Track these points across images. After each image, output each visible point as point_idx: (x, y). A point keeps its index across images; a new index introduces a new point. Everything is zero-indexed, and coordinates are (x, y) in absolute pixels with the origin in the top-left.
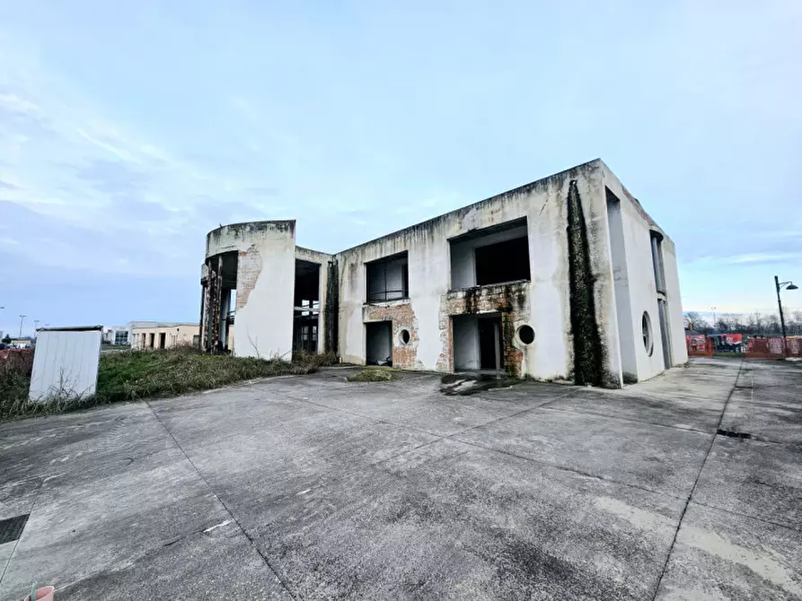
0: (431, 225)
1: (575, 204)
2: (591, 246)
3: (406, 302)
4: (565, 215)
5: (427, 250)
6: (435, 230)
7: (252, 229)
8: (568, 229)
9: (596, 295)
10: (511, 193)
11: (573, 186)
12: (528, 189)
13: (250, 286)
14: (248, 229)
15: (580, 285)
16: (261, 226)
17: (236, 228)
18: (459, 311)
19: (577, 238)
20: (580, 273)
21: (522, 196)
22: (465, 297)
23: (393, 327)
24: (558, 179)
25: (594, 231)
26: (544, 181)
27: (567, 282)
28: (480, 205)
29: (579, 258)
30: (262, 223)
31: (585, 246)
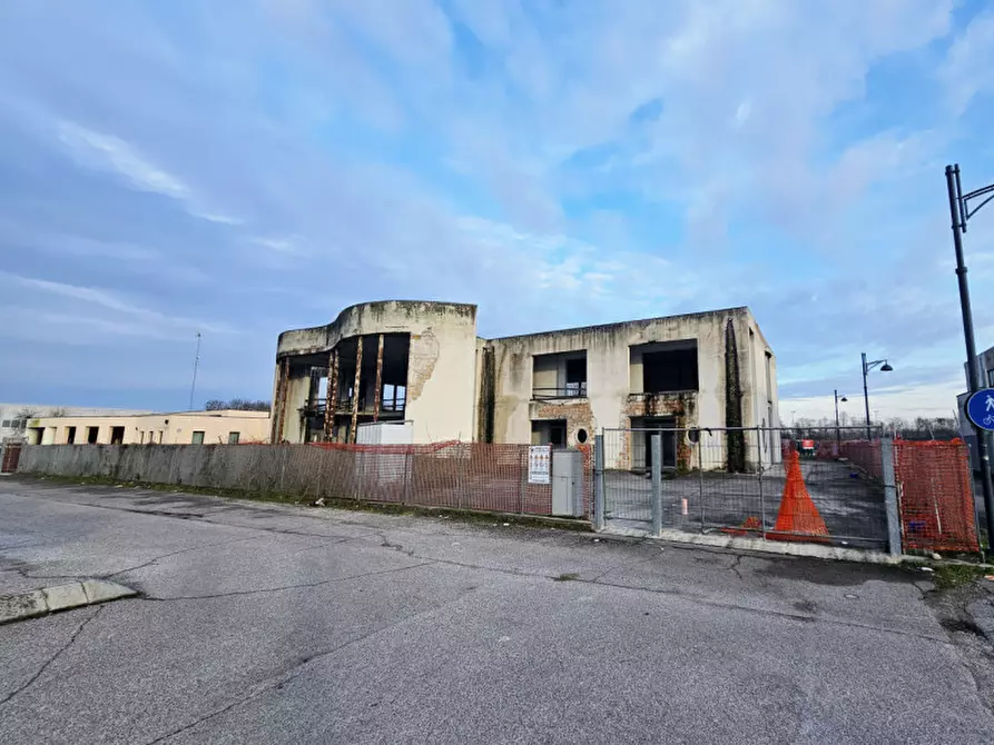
0: (613, 329)
1: (731, 337)
2: (740, 370)
3: (583, 401)
4: (724, 342)
5: (608, 354)
6: (617, 336)
7: (427, 309)
8: (726, 355)
9: (742, 406)
10: (686, 317)
11: (730, 322)
12: (699, 316)
13: (425, 375)
14: (423, 308)
15: (733, 398)
16: (439, 307)
17: (408, 306)
18: (639, 413)
19: (732, 361)
20: (733, 389)
21: (694, 321)
22: (645, 401)
23: (568, 426)
24: (720, 314)
25: (742, 359)
26: (711, 314)
27: (724, 395)
28: (659, 321)
29: (733, 378)
30: (439, 303)
31: (736, 368)
